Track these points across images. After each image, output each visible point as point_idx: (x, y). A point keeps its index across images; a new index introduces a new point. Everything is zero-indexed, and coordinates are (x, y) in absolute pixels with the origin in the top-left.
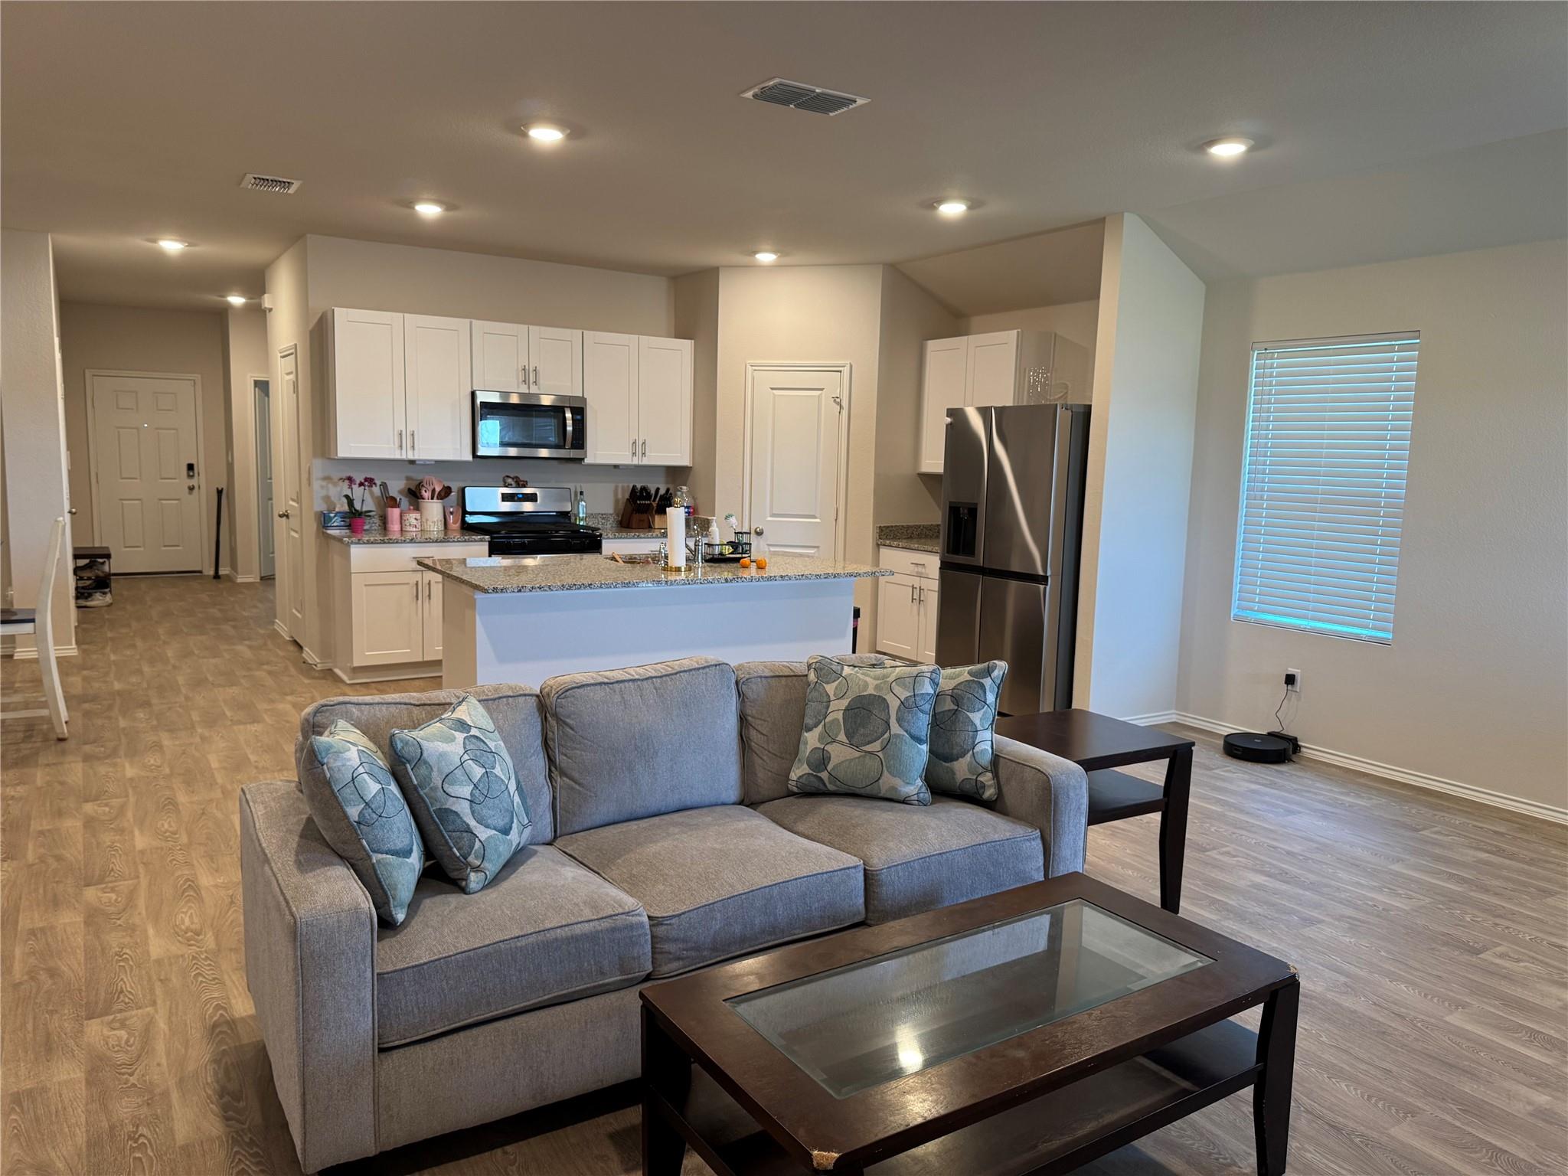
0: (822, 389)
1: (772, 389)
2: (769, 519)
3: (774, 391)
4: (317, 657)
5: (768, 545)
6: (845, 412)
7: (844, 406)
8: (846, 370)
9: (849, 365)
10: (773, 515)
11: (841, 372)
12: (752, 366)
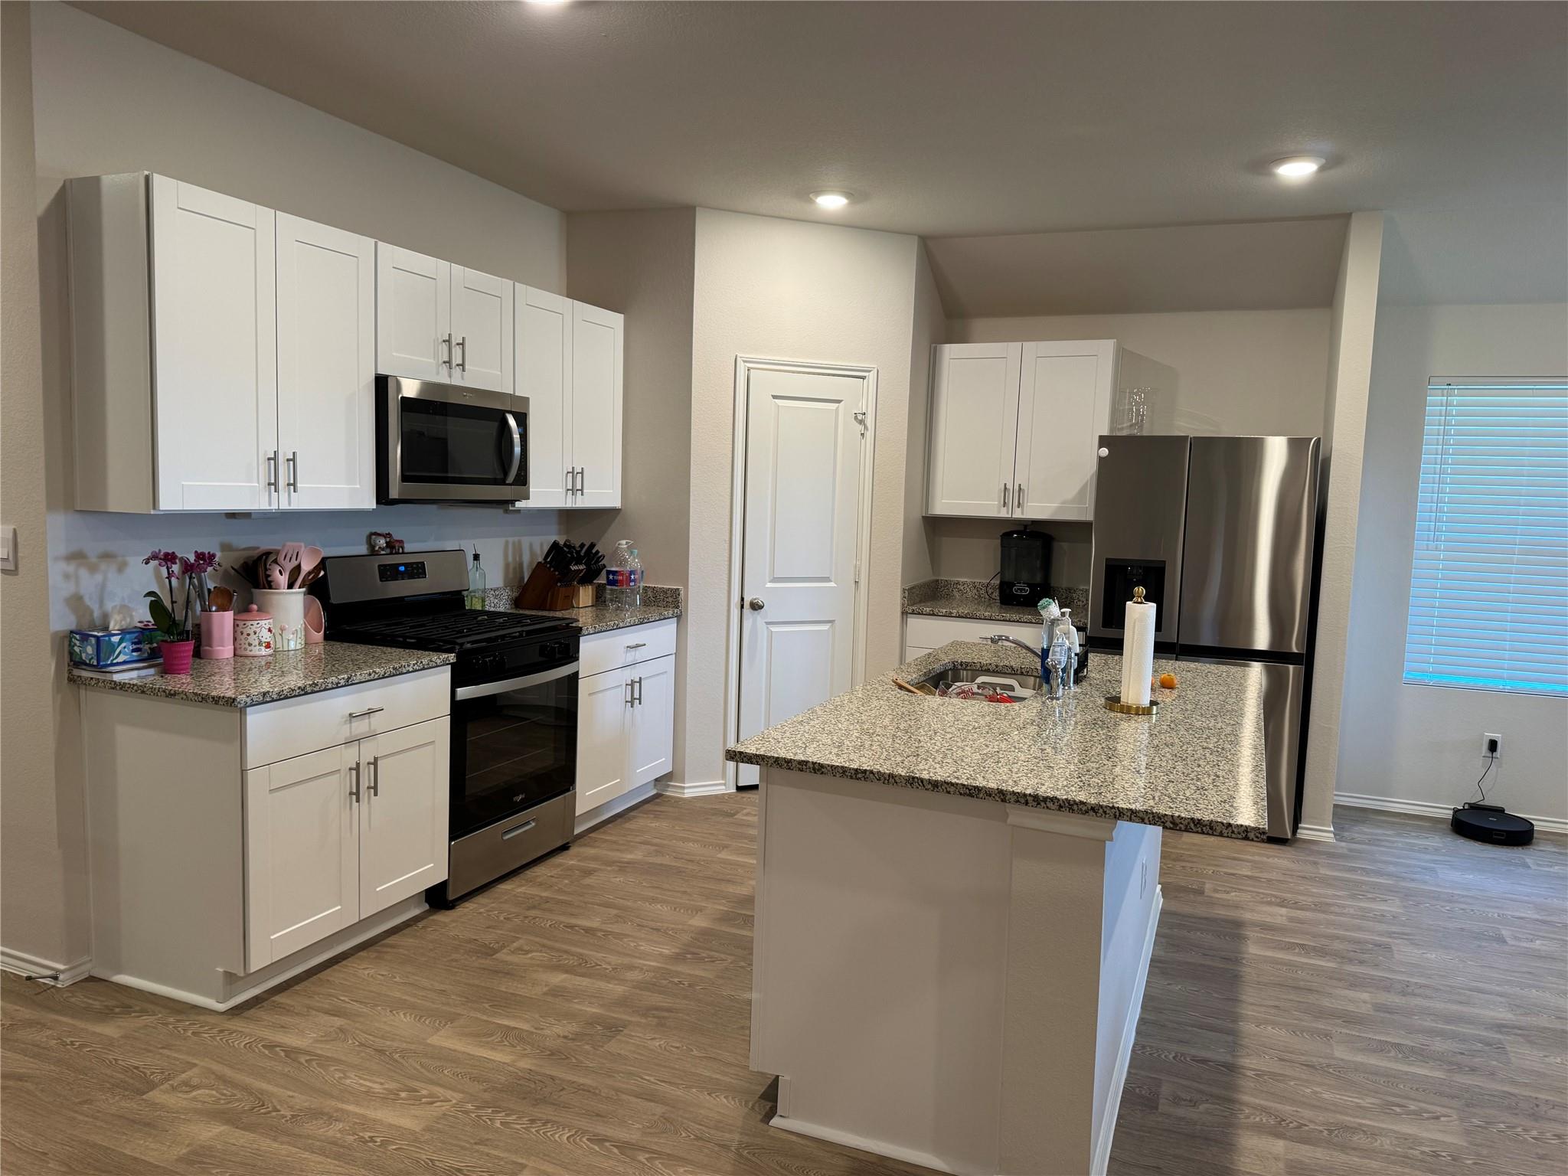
0: (839, 402)
1: (775, 397)
2: (769, 585)
3: (776, 400)
4: (57, 961)
5: (767, 623)
6: (869, 435)
7: (869, 427)
8: (872, 376)
9: (876, 370)
10: (775, 580)
11: (863, 378)
12: (744, 361)
